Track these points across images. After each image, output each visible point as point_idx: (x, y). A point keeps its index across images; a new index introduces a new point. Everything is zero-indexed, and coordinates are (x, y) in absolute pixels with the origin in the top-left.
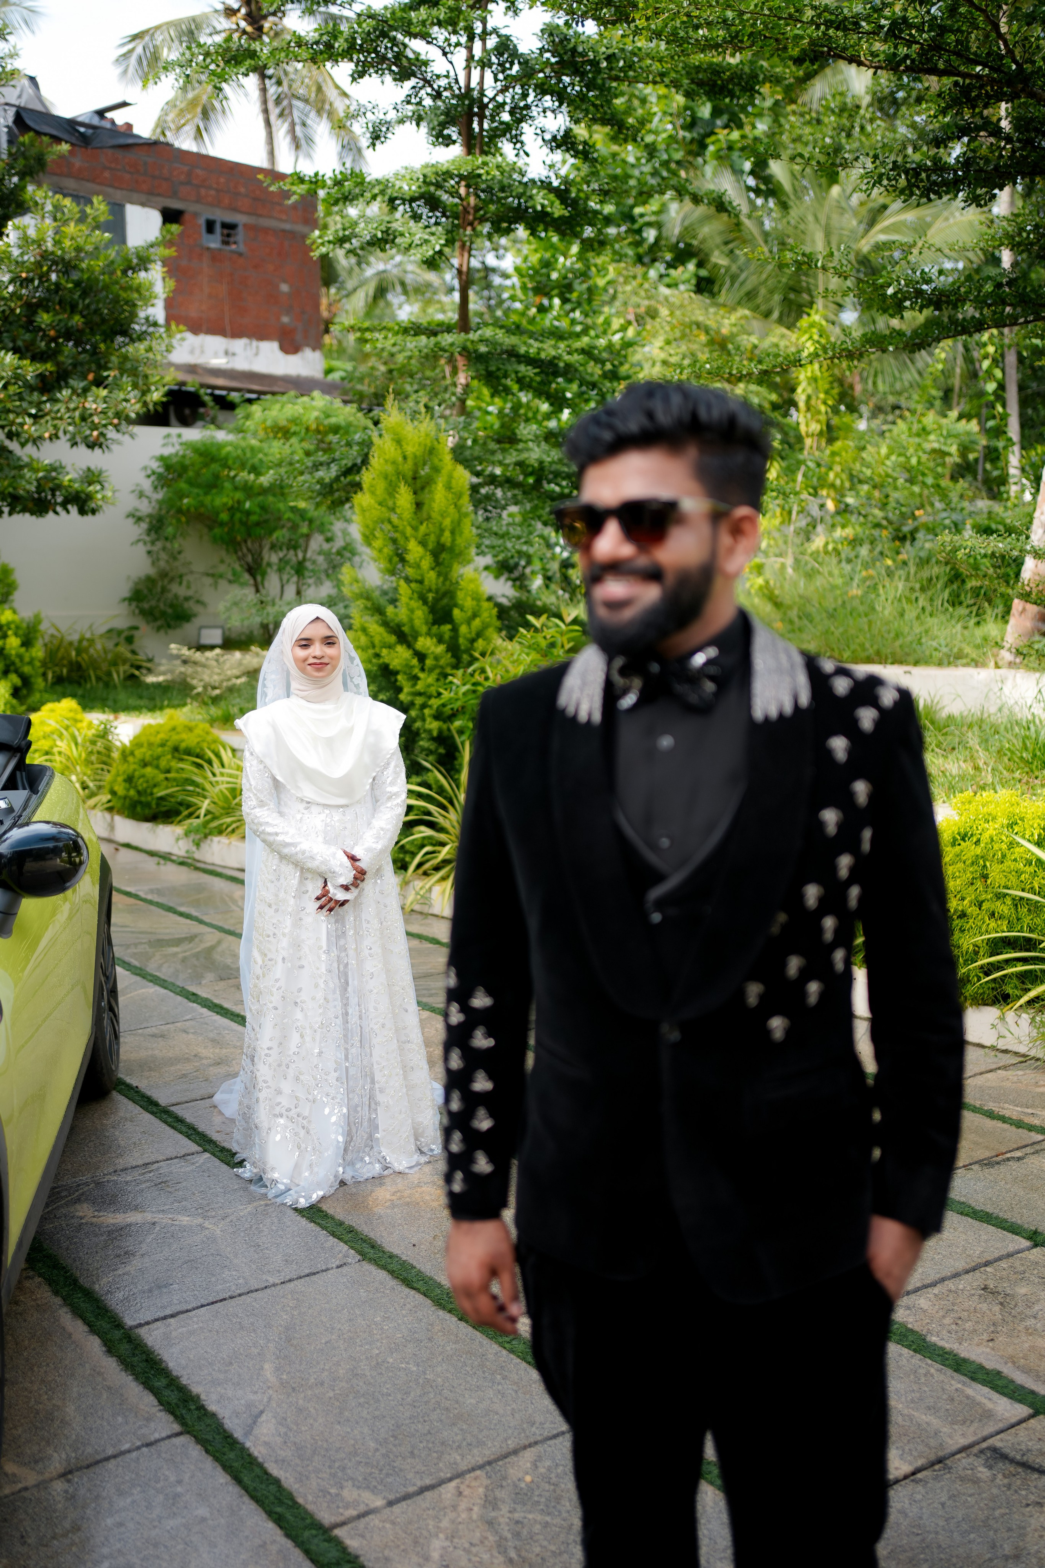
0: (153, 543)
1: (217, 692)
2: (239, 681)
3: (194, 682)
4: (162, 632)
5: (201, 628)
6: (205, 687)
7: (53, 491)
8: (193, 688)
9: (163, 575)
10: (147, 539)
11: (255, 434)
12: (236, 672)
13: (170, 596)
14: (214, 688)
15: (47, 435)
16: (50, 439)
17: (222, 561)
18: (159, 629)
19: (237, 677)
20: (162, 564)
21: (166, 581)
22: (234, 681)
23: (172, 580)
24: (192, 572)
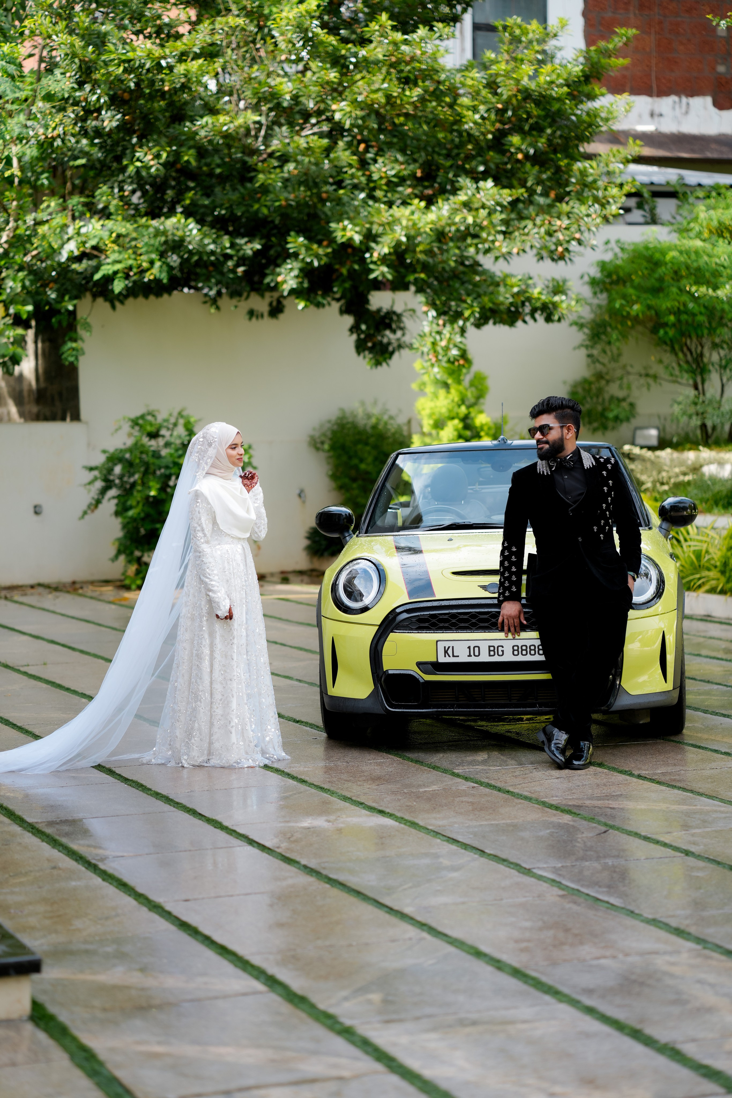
0: (592, 347)
1: (666, 488)
2: (687, 478)
3: (643, 478)
4: (599, 433)
5: (637, 429)
6: (654, 482)
7: (523, 304)
8: (643, 483)
9: (600, 376)
10: (587, 343)
11: (699, 235)
12: (683, 469)
13: (607, 397)
14: (662, 484)
15: (515, 251)
16: (518, 254)
17: (661, 361)
18: (595, 430)
19: (685, 474)
20: (599, 366)
21: (603, 383)
22: (681, 478)
23: (608, 382)
24: (629, 373)
